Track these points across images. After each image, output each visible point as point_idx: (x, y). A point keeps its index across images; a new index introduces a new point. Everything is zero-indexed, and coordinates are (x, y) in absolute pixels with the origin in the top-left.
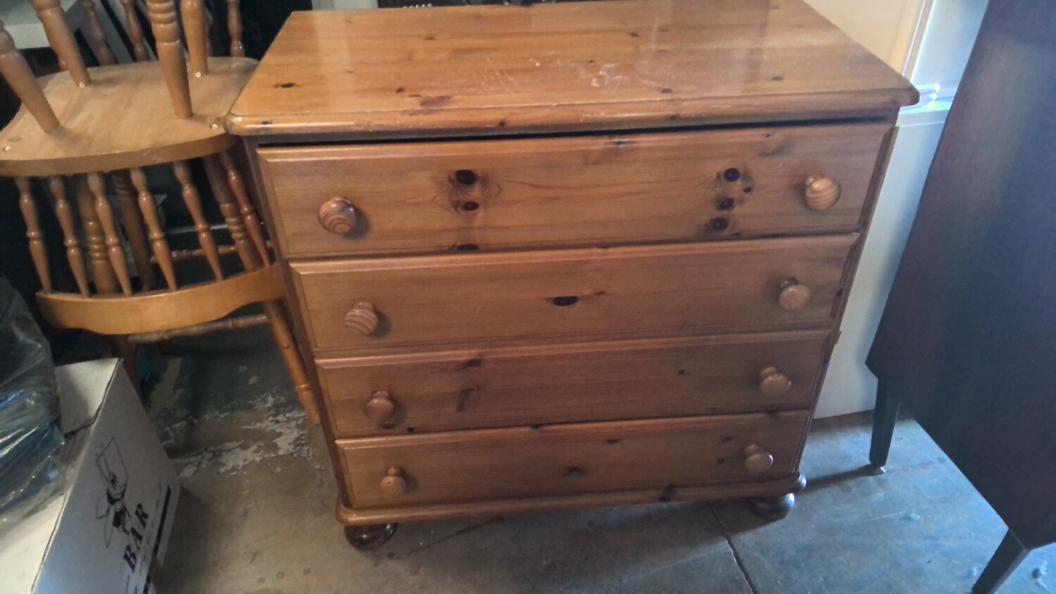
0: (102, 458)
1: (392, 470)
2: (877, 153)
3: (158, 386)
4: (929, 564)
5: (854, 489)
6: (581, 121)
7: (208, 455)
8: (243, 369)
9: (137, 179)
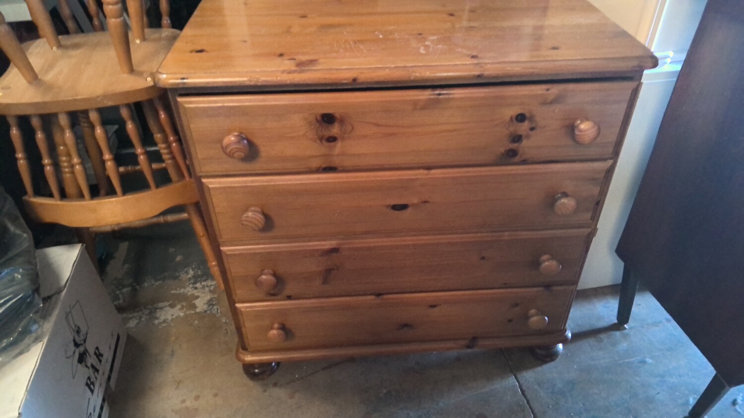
0: (70, 314)
1: (276, 325)
2: (627, 103)
3: (112, 262)
4: (659, 395)
5: (605, 340)
6: (412, 78)
7: (147, 312)
8: (172, 250)
9: (94, 116)
